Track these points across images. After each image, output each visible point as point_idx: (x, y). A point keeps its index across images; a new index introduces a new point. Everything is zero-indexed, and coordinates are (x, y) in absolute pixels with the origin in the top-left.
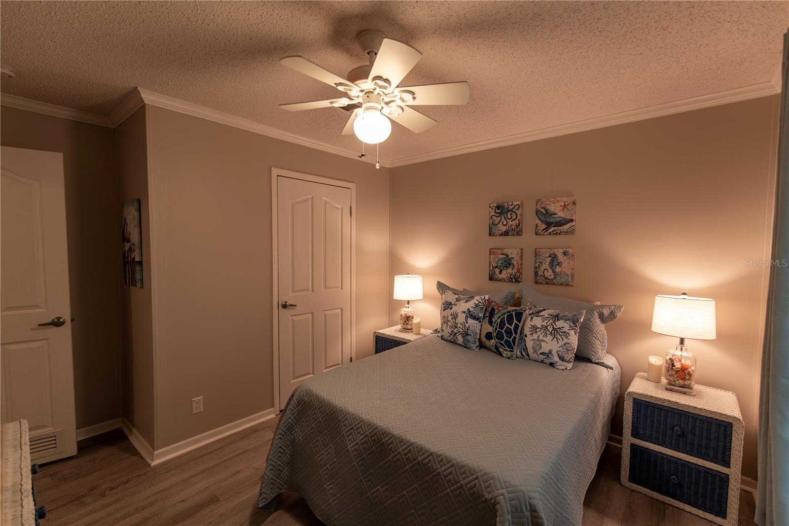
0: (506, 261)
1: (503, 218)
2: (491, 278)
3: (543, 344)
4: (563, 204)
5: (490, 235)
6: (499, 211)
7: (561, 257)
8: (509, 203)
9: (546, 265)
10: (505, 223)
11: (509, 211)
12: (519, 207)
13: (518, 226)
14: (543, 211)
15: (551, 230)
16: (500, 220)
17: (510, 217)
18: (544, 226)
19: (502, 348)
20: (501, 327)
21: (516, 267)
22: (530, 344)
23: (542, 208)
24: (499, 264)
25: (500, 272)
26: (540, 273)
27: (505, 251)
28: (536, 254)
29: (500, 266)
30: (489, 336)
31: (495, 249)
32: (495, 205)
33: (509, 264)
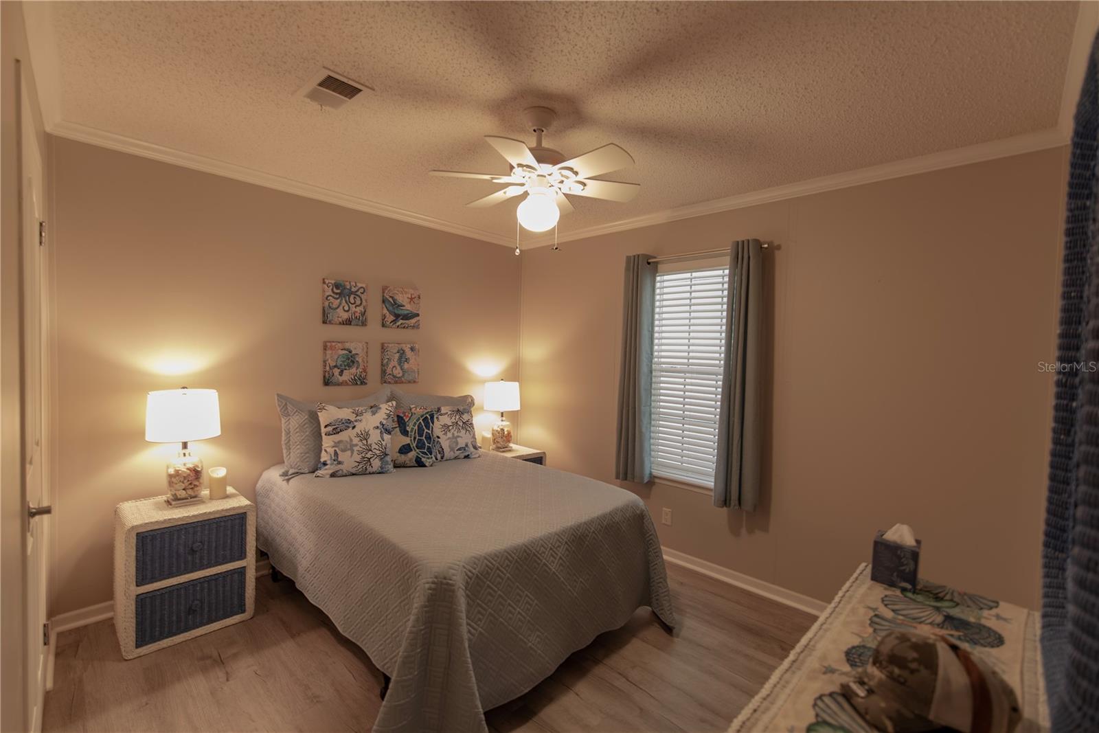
0: (349, 359)
1: (344, 301)
2: (327, 382)
3: (459, 439)
4: (410, 297)
5: (324, 322)
6: (338, 291)
7: (409, 353)
8: (352, 283)
9: (394, 362)
10: (346, 308)
11: (352, 293)
12: (364, 291)
13: (363, 314)
14: (391, 300)
15: (399, 323)
16: (340, 304)
17: (352, 301)
18: (392, 318)
19: (424, 457)
20: (421, 435)
21: (361, 367)
22: (445, 444)
23: (391, 297)
24: (339, 363)
25: (341, 373)
26: (389, 371)
27: (347, 345)
28: (383, 348)
29: (341, 365)
30: (405, 450)
31: (333, 342)
32: (333, 282)
33: (353, 362)
